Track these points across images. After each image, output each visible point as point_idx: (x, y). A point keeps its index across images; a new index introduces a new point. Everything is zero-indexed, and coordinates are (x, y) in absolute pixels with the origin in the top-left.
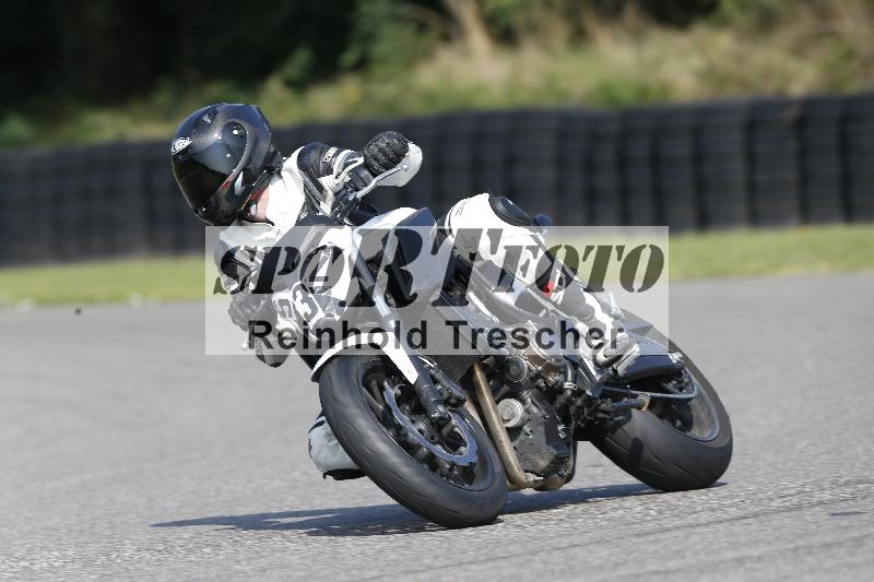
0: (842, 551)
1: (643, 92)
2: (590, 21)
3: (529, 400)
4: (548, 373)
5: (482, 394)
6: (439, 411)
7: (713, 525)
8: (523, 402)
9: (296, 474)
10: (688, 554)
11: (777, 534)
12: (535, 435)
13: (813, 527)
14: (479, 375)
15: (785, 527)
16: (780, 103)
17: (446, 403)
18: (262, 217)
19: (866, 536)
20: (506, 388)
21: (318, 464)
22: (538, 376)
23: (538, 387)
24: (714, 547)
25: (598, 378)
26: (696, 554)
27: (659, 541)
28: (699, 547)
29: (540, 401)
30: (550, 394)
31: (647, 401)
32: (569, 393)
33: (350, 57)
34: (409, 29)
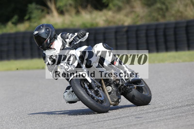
0: (138, 126)
1: (92, 25)
2: (80, 9)
3: (113, 86)
4: (117, 81)
5: (103, 85)
6: (96, 89)
7: (109, 120)
8: (111, 87)
9: (16, 110)
10: (104, 127)
11: (124, 122)
12: (114, 94)
13: (132, 121)
14: (102, 81)
15: (125, 120)
16: (123, 27)
17: (97, 87)
18: (53, 48)
19: (143, 122)
20: (108, 84)
21: (66, 100)
22: (115, 81)
23: (114, 84)
24: (110, 125)
25: (126, 82)
26: (106, 127)
27: (97, 124)
28: (106, 125)
29: (115, 87)
30: (117, 85)
31: (136, 87)
32: (121, 85)
33: (26, 17)
34: (40, 11)
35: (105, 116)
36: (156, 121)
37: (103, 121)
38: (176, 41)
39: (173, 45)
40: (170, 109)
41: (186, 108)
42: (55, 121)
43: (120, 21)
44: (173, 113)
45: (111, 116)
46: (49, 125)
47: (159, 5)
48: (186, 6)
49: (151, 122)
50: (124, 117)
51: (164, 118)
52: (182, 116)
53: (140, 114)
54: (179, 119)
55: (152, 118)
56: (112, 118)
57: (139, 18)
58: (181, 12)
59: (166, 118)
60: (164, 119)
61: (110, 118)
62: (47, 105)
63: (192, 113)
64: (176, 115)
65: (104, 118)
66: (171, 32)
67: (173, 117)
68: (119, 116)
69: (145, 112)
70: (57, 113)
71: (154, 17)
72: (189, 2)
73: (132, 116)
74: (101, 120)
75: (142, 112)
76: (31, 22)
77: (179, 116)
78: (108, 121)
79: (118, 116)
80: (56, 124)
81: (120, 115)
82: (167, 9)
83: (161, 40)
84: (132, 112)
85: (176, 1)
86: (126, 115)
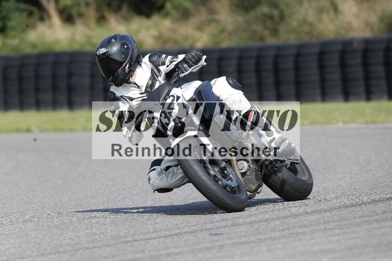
0: (215, 251)
7: (157, 239)
8: (248, 162)
10: (146, 251)
11: (186, 243)
12: (251, 176)
13: (202, 240)
15: (190, 240)
17: (225, 161)
18: (133, 82)
19: (225, 244)
24: (158, 248)
26: (149, 251)
27: (133, 245)
29: (253, 162)
31: (289, 163)
34: (25, 14)
35: (150, 230)
36: (252, 242)
37: (145, 240)
38: (298, 83)
39: (291, 89)
40: (279, 218)
41: (313, 218)
42: (48, 238)
43: (186, 38)
44: (286, 226)
45: (161, 230)
46: (36, 245)
47: (265, 9)
48: (321, 11)
49: (241, 243)
50: (187, 233)
51: (267, 236)
52: (304, 233)
53: (219, 228)
54: (297, 239)
55: (244, 237)
56: (163, 235)
57: (225, 34)
58: (311, 25)
59: (272, 237)
60: (266, 238)
61: (159, 233)
62: (34, 205)
63: (323, 227)
64: (292, 231)
65: (147, 234)
66: (288, 64)
67: (284, 235)
68: (177, 231)
69: (230, 223)
70: (134, 211)
71: (255, 32)
72: (327, 4)
73: (204, 232)
74: (142, 237)
75: (224, 223)
76: (6, 37)
77: (298, 233)
78: (154, 241)
79: (175, 230)
80: (49, 244)
81: (179, 228)
82: (282, 18)
83: (269, 79)
84: (205, 223)
85: (300, 1)
86: (191, 230)
